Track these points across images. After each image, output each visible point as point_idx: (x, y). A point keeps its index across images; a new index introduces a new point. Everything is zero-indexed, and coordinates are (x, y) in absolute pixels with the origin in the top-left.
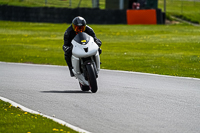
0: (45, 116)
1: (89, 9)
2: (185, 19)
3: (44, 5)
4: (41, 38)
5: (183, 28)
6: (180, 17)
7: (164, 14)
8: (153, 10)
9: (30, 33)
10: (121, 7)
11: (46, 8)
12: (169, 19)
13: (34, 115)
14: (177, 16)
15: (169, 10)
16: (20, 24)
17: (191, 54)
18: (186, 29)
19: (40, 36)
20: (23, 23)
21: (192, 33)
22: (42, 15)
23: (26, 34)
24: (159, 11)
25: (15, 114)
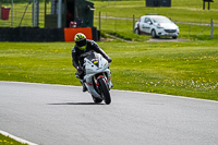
1: (30, 28)
2: (118, 36)
5: (116, 45)
6: (114, 34)
7: (99, 32)
8: (89, 28)
10: (59, 26)
12: (103, 36)
14: (111, 34)
15: (103, 28)
17: (124, 68)
18: (120, 45)
21: (125, 49)
24: (94, 29)
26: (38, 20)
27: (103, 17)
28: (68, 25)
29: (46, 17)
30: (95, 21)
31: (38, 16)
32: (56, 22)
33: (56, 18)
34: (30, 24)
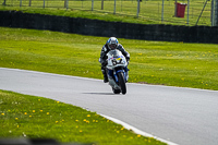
0: (159, 139)
3: (160, 22)
4: (156, 57)
9: (144, 52)
11: (162, 26)
13: (147, 138)
16: (134, 41)
19: (154, 55)
20: (138, 41)
22: (157, 33)
23: (140, 52)
25: (128, 136)
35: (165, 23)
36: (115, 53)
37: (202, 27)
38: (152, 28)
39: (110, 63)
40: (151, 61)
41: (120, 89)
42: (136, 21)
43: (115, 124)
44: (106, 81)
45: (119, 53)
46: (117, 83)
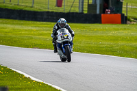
1: (77, 13)
3: (47, 10)
4: (45, 32)
7: (126, 17)
8: (119, 14)
9: (37, 28)
10: (98, 12)
11: (48, 12)
12: (129, 20)
14: (135, 19)
15: (129, 15)
16: (30, 22)
19: (43, 30)
20: (33, 22)
22: (45, 17)
23: (34, 29)
24: (123, 15)
25: (27, 82)
26: (83, 8)
27: (129, 6)
28: (104, 12)
29: (89, 5)
30: (123, 9)
31: (83, 5)
32: (96, 9)
33: (96, 6)
34: (77, 10)
35: (50, 11)
36: (63, 31)
37: (73, 13)
38: (42, 13)
39: (59, 38)
40: (41, 35)
41: (66, 58)
42: (32, 9)
43: (19, 74)
44: (56, 51)
45: (67, 31)
46: (64, 54)
